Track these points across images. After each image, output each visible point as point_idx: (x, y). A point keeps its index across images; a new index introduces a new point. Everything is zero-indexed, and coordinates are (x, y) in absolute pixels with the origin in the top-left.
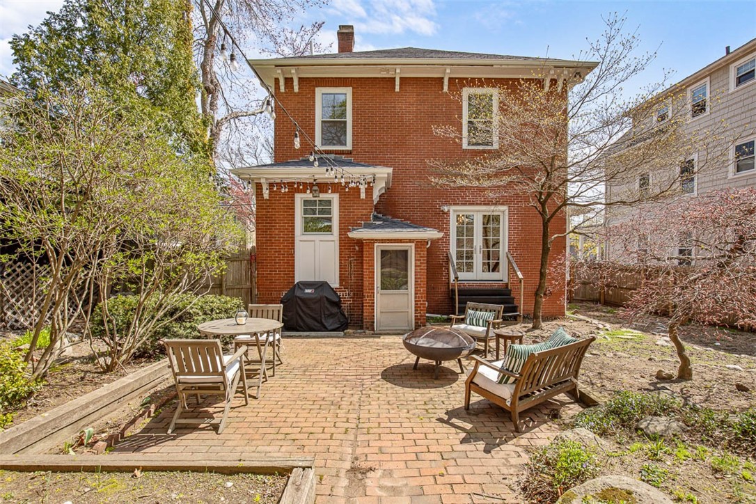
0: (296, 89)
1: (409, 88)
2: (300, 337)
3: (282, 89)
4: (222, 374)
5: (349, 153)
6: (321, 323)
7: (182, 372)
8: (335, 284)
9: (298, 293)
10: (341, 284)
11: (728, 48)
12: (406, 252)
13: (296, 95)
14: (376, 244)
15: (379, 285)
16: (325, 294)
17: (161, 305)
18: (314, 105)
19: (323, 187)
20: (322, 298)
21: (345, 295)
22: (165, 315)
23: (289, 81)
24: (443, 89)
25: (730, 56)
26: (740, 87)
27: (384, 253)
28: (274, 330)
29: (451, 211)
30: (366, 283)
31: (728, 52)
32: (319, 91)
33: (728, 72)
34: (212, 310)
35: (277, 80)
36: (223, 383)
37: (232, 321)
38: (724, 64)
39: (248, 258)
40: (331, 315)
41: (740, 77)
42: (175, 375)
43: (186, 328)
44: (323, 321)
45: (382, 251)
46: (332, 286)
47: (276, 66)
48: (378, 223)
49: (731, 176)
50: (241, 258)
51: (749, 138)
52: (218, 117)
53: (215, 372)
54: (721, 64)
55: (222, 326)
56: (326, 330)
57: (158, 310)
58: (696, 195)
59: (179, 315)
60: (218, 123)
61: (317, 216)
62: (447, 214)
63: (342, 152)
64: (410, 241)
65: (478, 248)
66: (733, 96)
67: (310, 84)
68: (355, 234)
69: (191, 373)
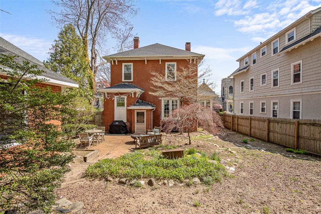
0: (117, 64)
1: (149, 63)
2: (113, 135)
3: (113, 64)
4: (88, 139)
5: (132, 82)
6: (120, 132)
7: (81, 139)
8: (125, 121)
9: (114, 124)
10: (127, 121)
11: (261, 42)
12: (144, 112)
13: (117, 65)
14: (135, 111)
15: (136, 122)
16: (121, 124)
17: (78, 127)
18: (122, 68)
19: (122, 94)
20: (120, 125)
21: (128, 124)
22: (79, 129)
23: (114, 61)
24: (159, 63)
25: (261, 45)
26: (263, 56)
27: (138, 113)
28: (100, 132)
29: (162, 100)
30: (133, 121)
31: (261, 44)
32: (123, 64)
33: (260, 51)
34: (89, 128)
35: (111, 61)
36: (89, 141)
37: (92, 130)
38: (259, 48)
39: (102, 114)
40: (123, 130)
41: (263, 53)
42: (80, 139)
43: (83, 132)
44: (121, 131)
45: (137, 112)
46: (124, 122)
47: (111, 58)
48: (137, 104)
49: (261, 85)
50: (100, 113)
51: (264, 74)
52: (97, 65)
53: (87, 139)
54: (258, 48)
55: (90, 131)
56: (121, 134)
57: (77, 128)
58: (279, 87)
59: (82, 129)
60: (96, 67)
61: (121, 102)
62: (161, 100)
63: (130, 82)
64: (145, 109)
65: (171, 110)
66: (262, 59)
67: (120, 62)
68: (129, 108)
69: (83, 139)
